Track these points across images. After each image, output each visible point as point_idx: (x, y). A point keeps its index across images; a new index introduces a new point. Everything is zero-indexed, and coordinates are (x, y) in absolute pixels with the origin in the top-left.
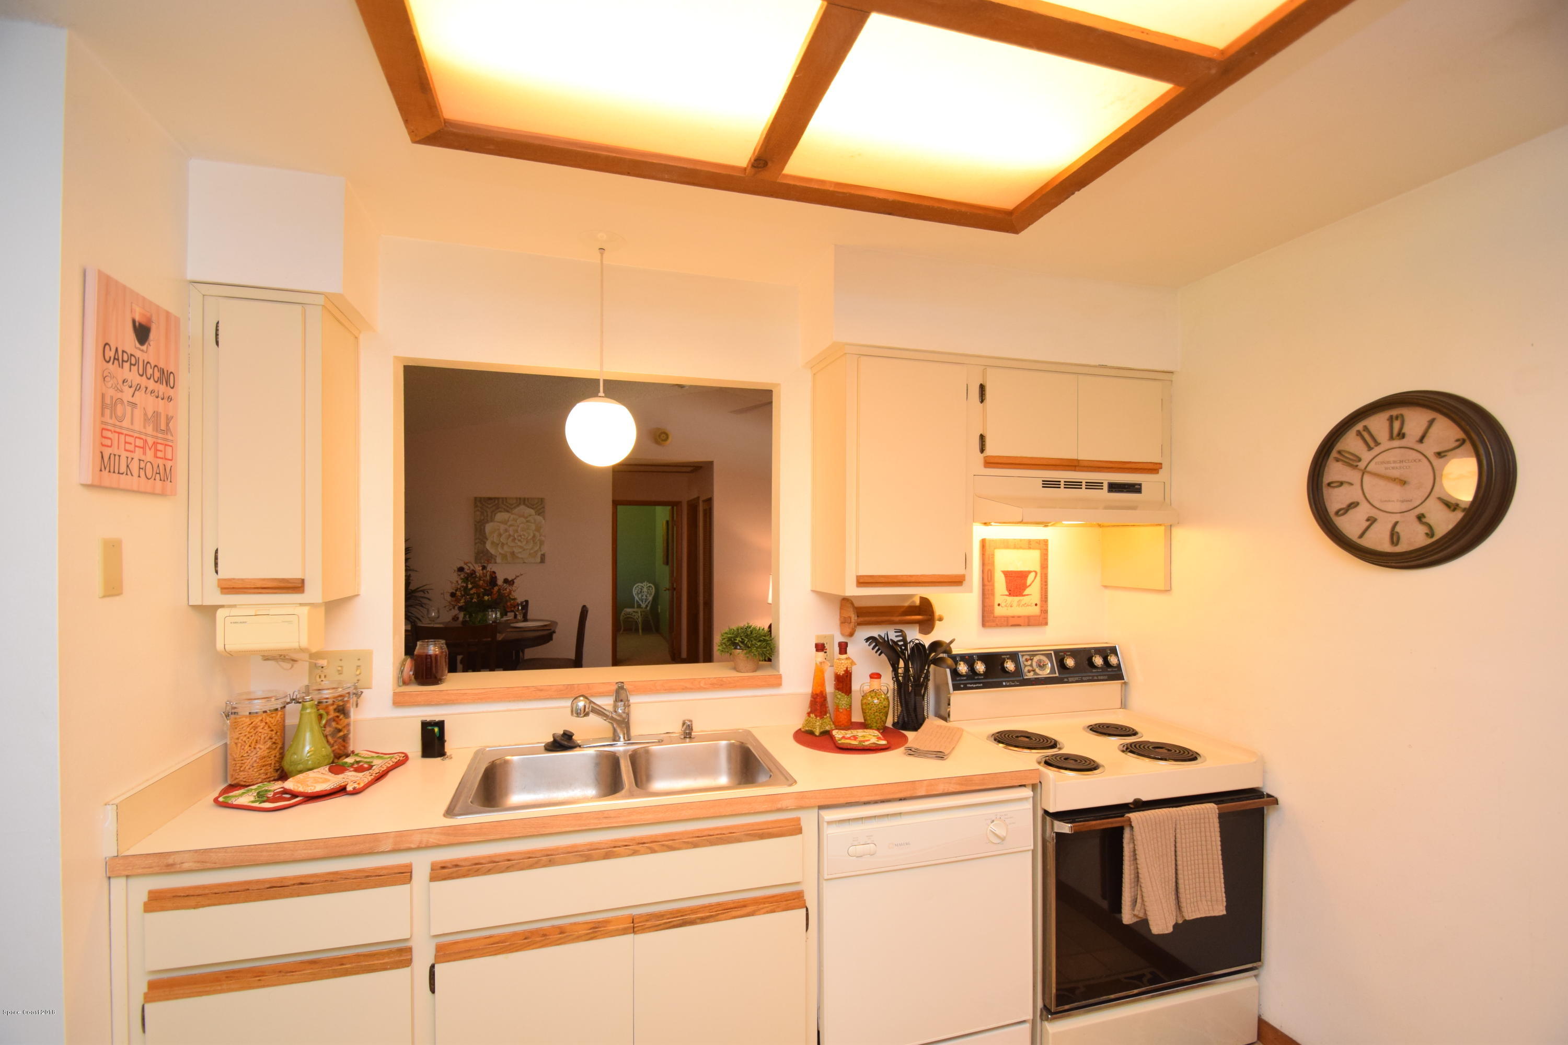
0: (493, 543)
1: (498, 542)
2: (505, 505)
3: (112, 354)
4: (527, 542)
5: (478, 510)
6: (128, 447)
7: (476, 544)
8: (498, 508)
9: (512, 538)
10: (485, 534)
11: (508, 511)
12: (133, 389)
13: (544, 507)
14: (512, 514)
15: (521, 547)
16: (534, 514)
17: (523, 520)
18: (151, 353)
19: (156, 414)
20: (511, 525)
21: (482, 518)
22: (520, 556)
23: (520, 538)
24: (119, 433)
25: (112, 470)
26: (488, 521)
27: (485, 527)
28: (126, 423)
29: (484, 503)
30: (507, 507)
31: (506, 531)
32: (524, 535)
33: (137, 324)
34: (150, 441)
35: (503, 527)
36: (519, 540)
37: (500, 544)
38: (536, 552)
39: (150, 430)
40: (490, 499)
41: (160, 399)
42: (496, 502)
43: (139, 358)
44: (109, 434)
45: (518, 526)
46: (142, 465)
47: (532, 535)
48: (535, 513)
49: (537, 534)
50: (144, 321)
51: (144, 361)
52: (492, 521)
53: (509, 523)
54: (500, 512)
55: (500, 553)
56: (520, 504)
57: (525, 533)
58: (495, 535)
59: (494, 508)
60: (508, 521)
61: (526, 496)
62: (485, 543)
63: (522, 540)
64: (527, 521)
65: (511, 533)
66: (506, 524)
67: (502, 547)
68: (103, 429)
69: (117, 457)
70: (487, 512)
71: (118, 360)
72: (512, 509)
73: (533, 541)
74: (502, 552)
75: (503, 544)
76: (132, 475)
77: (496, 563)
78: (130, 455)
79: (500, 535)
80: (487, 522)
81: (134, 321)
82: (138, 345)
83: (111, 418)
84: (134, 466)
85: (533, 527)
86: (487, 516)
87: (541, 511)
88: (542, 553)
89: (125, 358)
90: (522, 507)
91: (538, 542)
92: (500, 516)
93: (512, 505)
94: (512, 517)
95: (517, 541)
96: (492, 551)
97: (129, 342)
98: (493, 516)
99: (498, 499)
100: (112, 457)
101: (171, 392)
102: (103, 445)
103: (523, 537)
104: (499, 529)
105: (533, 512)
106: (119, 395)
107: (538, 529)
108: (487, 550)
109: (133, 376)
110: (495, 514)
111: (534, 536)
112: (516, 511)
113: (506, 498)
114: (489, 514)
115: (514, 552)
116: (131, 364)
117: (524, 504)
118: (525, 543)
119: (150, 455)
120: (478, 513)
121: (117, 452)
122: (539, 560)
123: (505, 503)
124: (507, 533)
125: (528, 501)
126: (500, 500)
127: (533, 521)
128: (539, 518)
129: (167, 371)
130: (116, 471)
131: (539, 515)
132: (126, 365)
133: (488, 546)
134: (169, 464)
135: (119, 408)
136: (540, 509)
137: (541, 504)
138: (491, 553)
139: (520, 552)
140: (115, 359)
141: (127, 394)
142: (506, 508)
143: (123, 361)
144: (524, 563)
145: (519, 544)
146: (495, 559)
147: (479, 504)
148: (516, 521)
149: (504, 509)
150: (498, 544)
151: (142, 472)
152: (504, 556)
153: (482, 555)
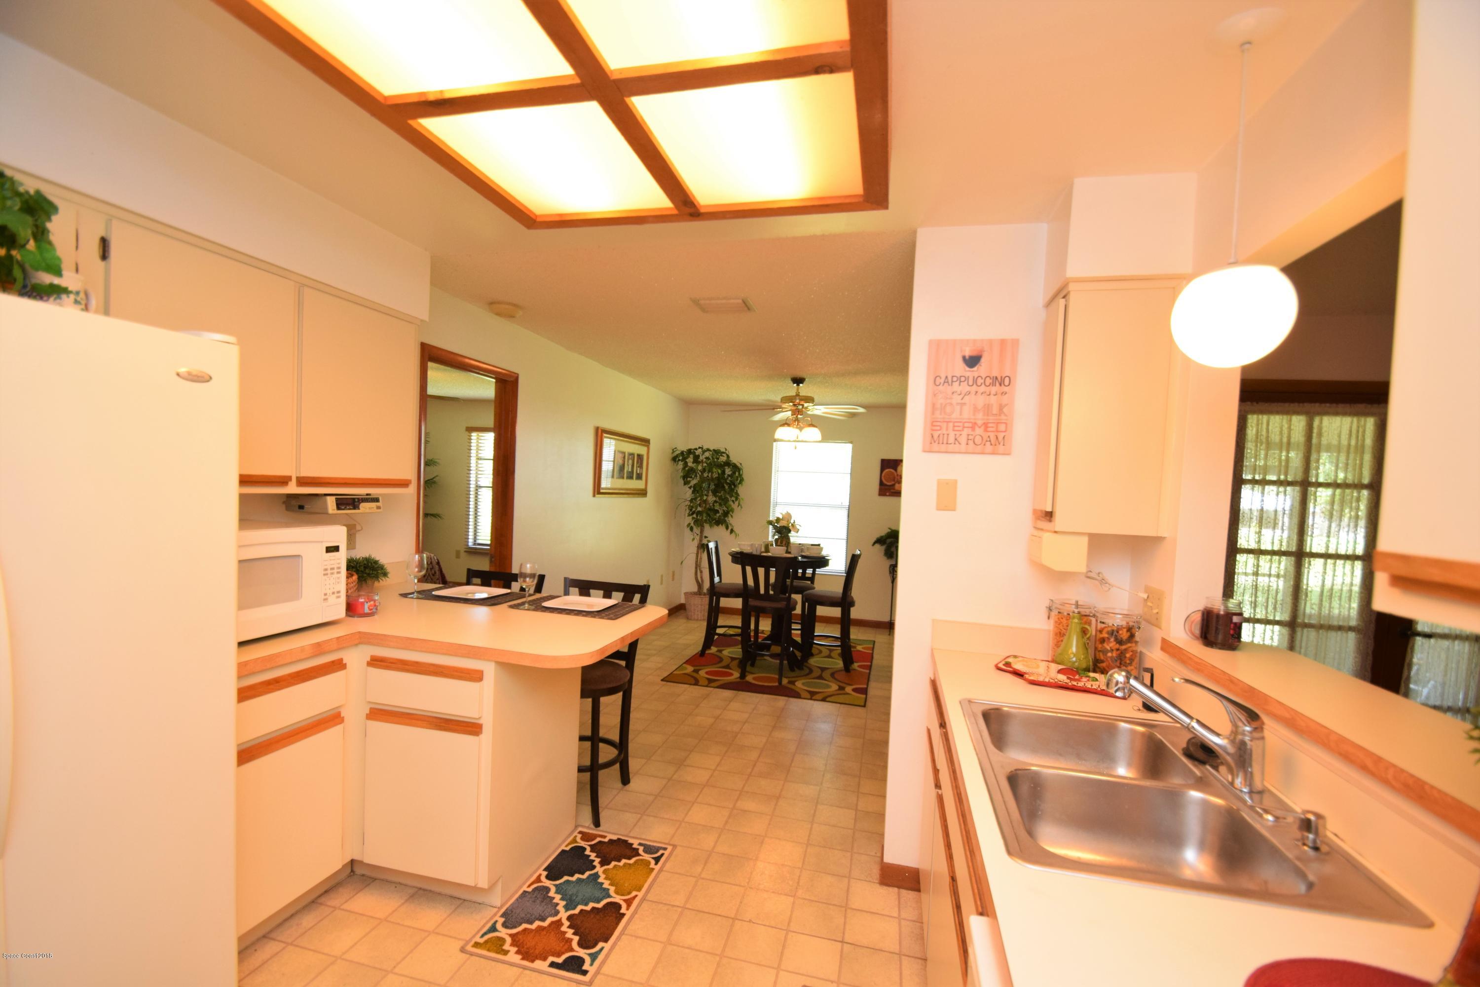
3: (942, 381)
6: (956, 428)
12: (961, 396)
18: (982, 369)
19: (987, 408)
24: (948, 422)
25: (941, 442)
28: (954, 416)
33: (967, 357)
34: (980, 422)
39: (980, 416)
41: (992, 396)
43: (968, 377)
44: (938, 424)
46: (971, 437)
50: (974, 354)
51: (974, 377)
68: (933, 422)
69: (946, 436)
71: (948, 382)
76: (960, 444)
78: (958, 433)
81: (964, 358)
82: (968, 369)
83: (941, 414)
84: (963, 439)
89: (955, 379)
97: (960, 369)
100: (941, 436)
101: (1005, 389)
102: (933, 430)
106: (948, 401)
109: (965, 388)
116: (960, 382)
119: (979, 431)
121: (945, 432)
129: (1001, 377)
130: (945, 442)
132: (956, 384)
134: (1003, 434)
135: (948, 409)
140: (945, 382)
141: (957, 399)
143: (952, 382)
151: (971, 442)
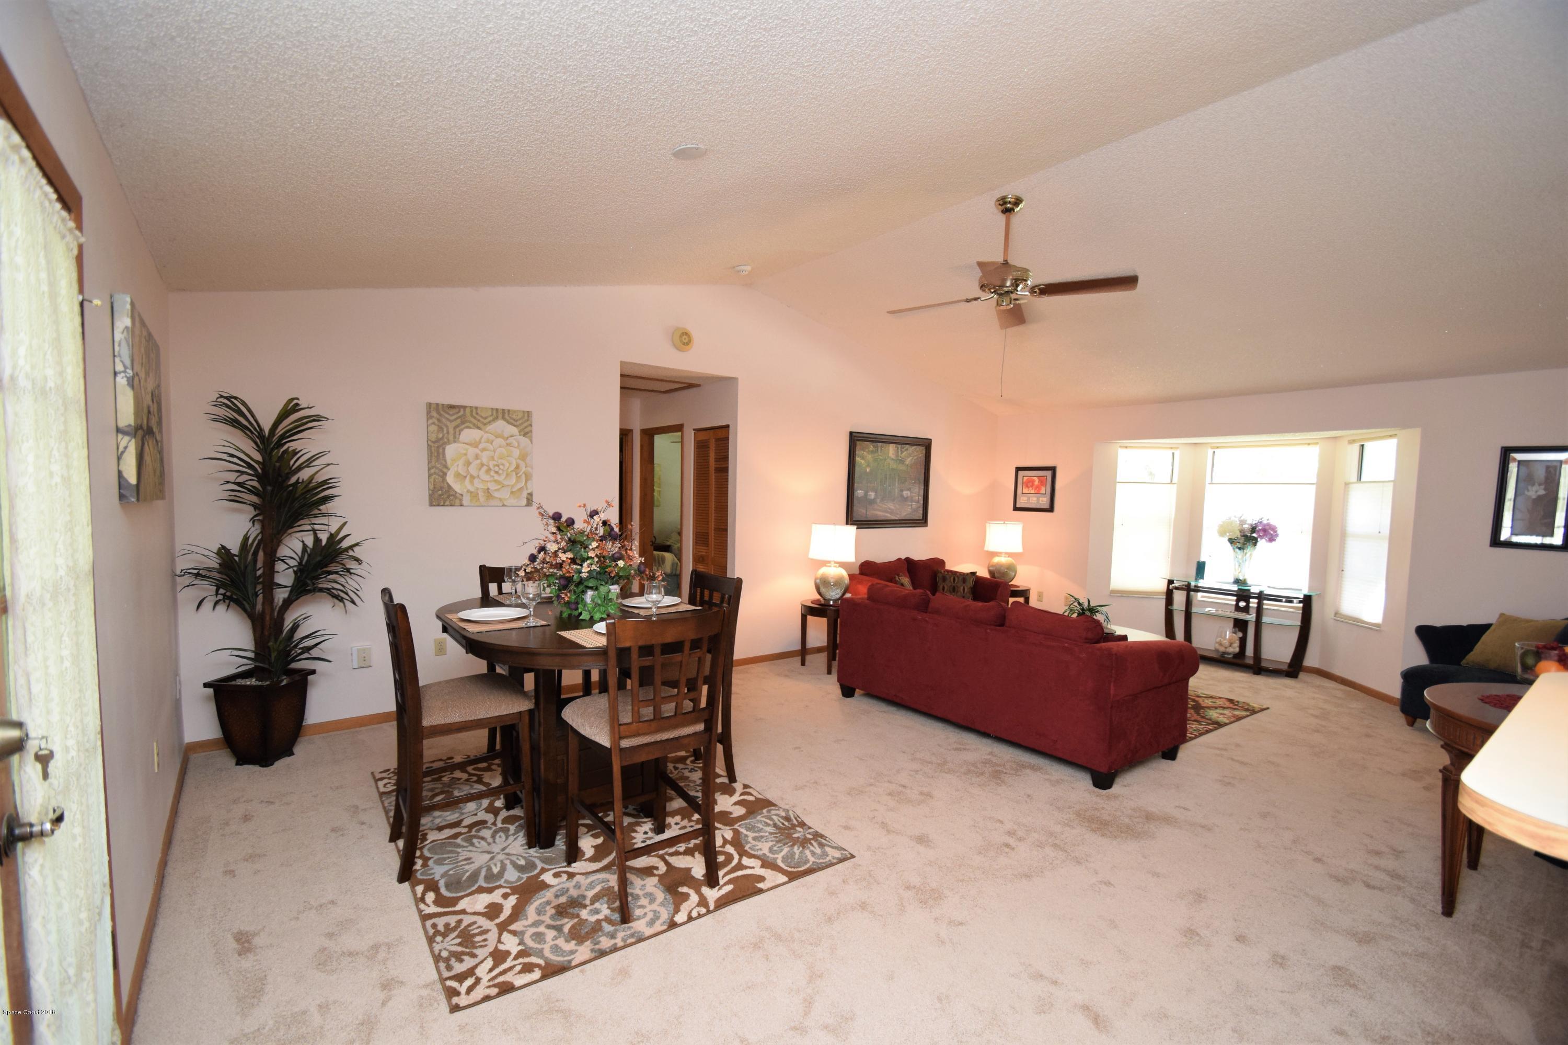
0: (458, 475)
1: (465, 475)
2: (475, 418)
4: (508, 475)
5: (434, 423)
7: (430, 476)
8: (463, 423)
9: (485, 468)
10: (445, 461)
11: (479, 428)
13: (531, 425)
14: (487, 432)
15: (496, 481)
16: (518, 434)
17: (500, 441)
20: (484, 450)
21: (441, 436)
22: (496, 494)
23: (497, 469)
26: (448, 440)
27: (444, 449)
29: (442, 412)
30: (479, 421)
31: (477, 457)
32: (503, 465)
35: (472, 451)
36: (497, 472)
37: (468, 476)
38: (521, 489)
40: (452, 407)
42: (462, 412)
45: (494, 451)
47: (514, 466)
48: (519, 432)
49: (522, 464)
52: (455, 442)
53: (481, 446)
54: (468, 427)
55: (468, 491)
56: (497, 418)
57: (503, 461)
58: (461, 462)
59: (459, 421)
60: (480, 442)
61: (506, 407)
62: (445, 474)
63: (500, 472)
64: (508, 445)
65: (485, 461)
66: (477, 447)
67: (472, 482)
70: (447, 427)
72: (485, 424)
73: (516, 474)
74: (472, 489)
75: (472, 477)
77: (461, 505)
79: (468, 463)
80: (449, 443)
85: (516, 453)
86: (448, 433)
87: (527, 430)
88: (529, 491)
90: (500, 423)
91: (524, 476)
92: (470, 434)
93: (485, 418)
94: (486, 436)
95: (492, 473)
96: (457, 487)
98: (457, 433)
99: (465, 407)
103: (501, 467)
104: (466, 454)
105: (514, 430)
107: (523, 457)
108: (449, 486)
110: (462, 430)
111: (518, 467)
112: (490, 428)
113: (476, 408)
114: (451, 430)
115: (488, 489)
117: (503, 418)
118: (503, 477)
120: (433, 428)
122: (524, 502)
123: (474, 414)
124: (478, 461)
125: (509, 414)
126: (468, 410)
127: (516, 444)
128: (524, 441)
131: (524, 435)
133: (450, 479)
136: (526, 427)
137: (528, 420)
138: (454, 490)
139: (498, 490)
142: (475, 422)
144: (504, 505)
145: (496, 477)
146: (461, 500)
147: (434, 414)
148: (492, 444)
149: (474, 425)
150: (466, 477)
152: (474, 495)
153: (440, 492)
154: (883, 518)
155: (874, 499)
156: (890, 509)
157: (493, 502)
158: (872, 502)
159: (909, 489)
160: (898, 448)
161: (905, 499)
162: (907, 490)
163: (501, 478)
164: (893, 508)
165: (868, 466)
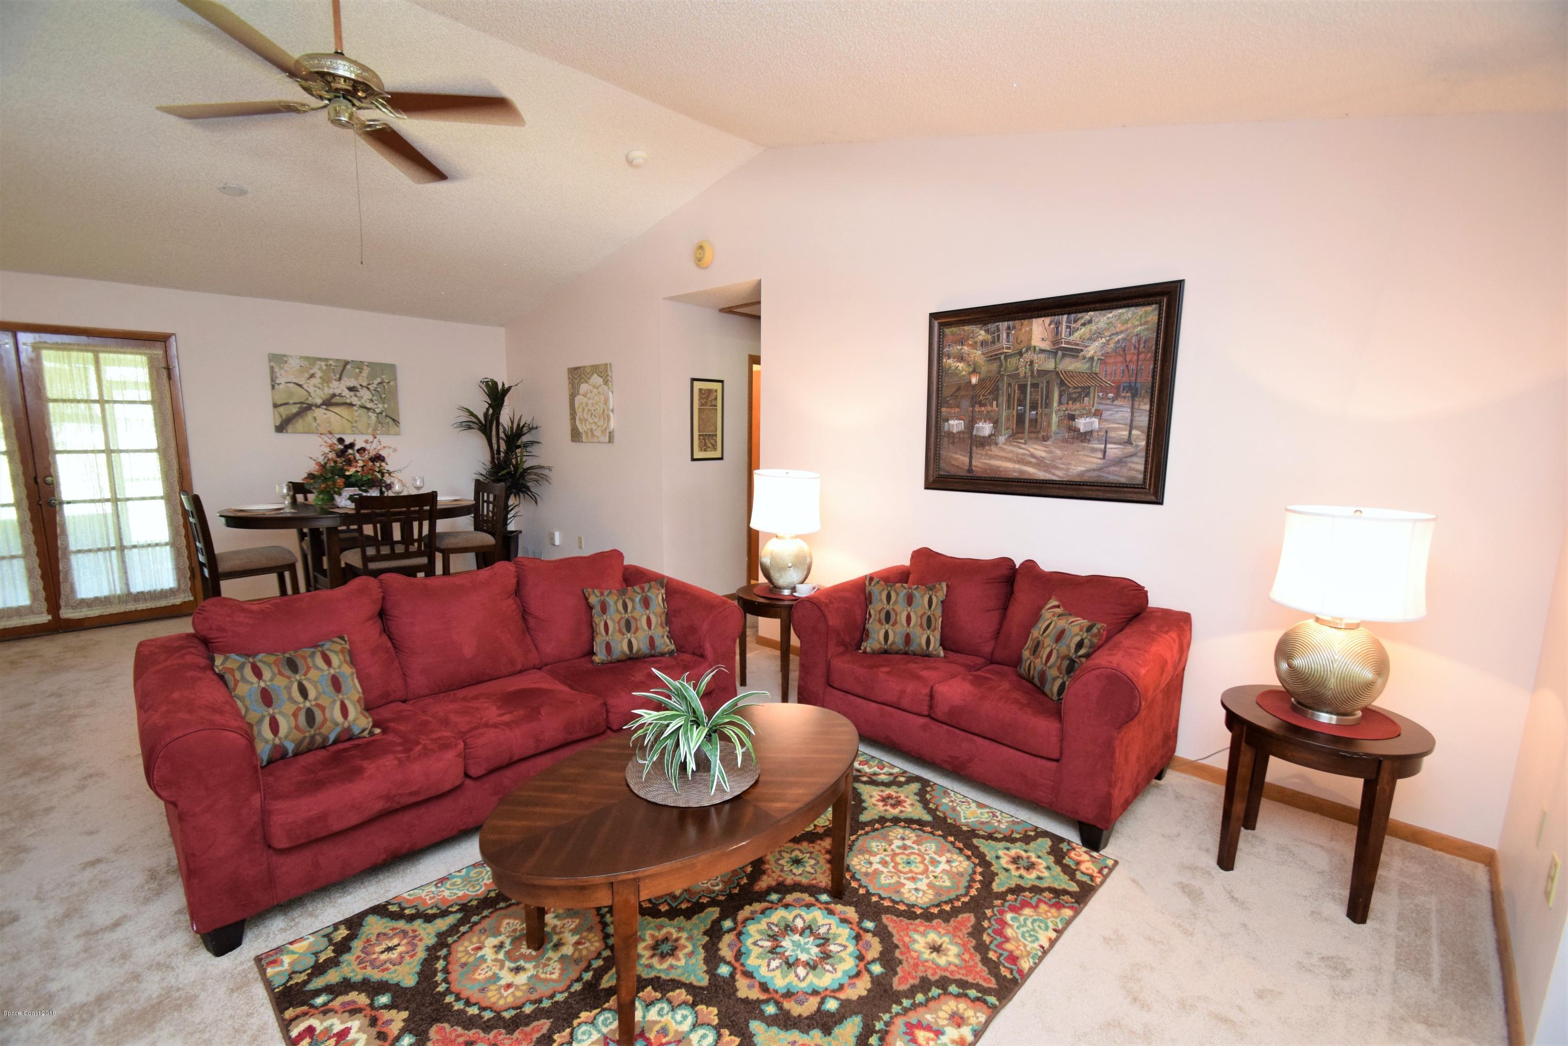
0: (580, 419)
5: (573, 382)
7: (570, 420)
8: (582, 379)
9: (590, 413)
10: (575, 408)
11: (588, 382)
13: (609, 376)
14: (590, 385)
15: (595, 423)
17: (596, 391)
20: (590, 398)
21: (575, 390)
22: (596, 434)
23: (595, 413)
27: (575, 401)
30: (586, 376)
31: (587, 404)
32: (597, 409)
35: (585, 400)
37: (584, 419)
38: (606, 429)
40: (577, 369)
42: (581, 372)
45: (594, 398)
47: (602, 408)
49: (606, 407)
54: (583, 383)
55: (584, 430)
56: (593, 372)
58: (581, 409)
59: (579, 379)
60: (588, 392)
61: (596, 362)
62: (576, 419)
63: (597, 415)
64: (599, 392)
66: (587, 396)
67: (586, 424)
70: (576, 384)
72: (589, 379)
73: (604, 416)
77: (582, 442)
79: (584, 409)
80: (577, 395)
85: (602, 398)
87: (607, 380)
88: (610, 430)
90: (594, 376)
91: (607, 418)
92: (584, 388)
93: (588, 374)
94: (589, 388)
95: (593, 416)
98: (580, 388)
99: (581, 368)
104: (583, 403)
105: (602, 382)
107: (606, 401)
108: (577, 427)
110: (581, 385)
111: (604, 410)
112: (592, 381)
114: (578, 386)
115: (592, 429)
117: (596, 372)
118: (598, 418)
120: (571, 386)
122: (608, 439)
123: (585, 373)
124: (588, 407)
125: (597, 369)
127: (602, 392)
131: (606, 385)
133: (578, 422)
136: (606, 377)
137: (607, 372)
138: (579, 430)
139: (596, 430)
146: (582, 438)
147: (572, 375)
148: (592, 393)
149: (585, 379)
152: (587, 434)
153: (574, 432)
154: (1016, 475)
155: (990, 436)
156: (1033, 456)
157: (595, 440)
158: (984, 442)
159: (1098, 414)
160: (1058, 324)
161: (1085, 437)
162: (1089, 414)
163: (596, 420)
164: (1044, 454)
165: (974, 371)
